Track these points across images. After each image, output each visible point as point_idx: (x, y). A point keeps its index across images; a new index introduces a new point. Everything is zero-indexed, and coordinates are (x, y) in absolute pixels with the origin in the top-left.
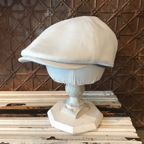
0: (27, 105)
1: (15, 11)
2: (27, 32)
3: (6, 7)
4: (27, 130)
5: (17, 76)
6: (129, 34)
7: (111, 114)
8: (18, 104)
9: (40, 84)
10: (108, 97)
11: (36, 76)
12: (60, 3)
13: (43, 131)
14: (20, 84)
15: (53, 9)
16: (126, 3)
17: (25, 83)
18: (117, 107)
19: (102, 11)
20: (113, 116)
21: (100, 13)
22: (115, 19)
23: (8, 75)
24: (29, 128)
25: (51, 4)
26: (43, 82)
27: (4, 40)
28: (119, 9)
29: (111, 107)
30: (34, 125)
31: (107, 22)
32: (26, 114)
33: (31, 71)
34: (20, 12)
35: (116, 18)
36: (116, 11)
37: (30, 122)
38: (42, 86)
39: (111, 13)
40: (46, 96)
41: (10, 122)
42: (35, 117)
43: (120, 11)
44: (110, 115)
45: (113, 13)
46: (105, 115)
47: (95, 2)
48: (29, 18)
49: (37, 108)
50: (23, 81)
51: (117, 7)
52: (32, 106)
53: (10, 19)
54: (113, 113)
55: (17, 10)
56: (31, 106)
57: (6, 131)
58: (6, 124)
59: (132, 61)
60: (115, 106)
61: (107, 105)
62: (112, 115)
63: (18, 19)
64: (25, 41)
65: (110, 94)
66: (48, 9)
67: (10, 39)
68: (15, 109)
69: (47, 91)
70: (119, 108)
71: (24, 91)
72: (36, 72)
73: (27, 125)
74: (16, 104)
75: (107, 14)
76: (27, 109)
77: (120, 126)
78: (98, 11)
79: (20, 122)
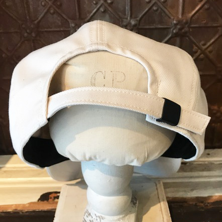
2: (73, 25)
27: (21, 45)
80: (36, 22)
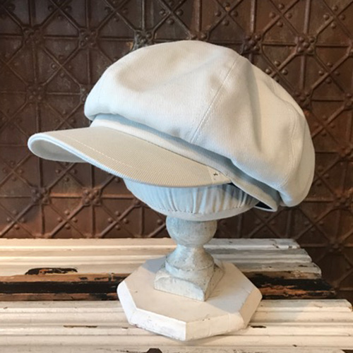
0: (81, 272)
1: (53, 36)
2: (84, 90)
3: (33, 25)
4: (86, 333)
5: (54, 201)
6: (335, 98)
7: (300, 292)
8: (56, 270)
9: (111, 222)
10: (284, 252)
11: (101, 200)
12: (166, 19)
13: (128, 335)
14: (61, 221)
15: (148, 33)
16: (327, 22)
17: (74, 219)
18: (310, 277)
19: (268, 40)
20: (303, 297)
21: (263, 45)
22: (300, 61)
23: (30, 197)
24: (90, 327)
25: (145, 20)
26: (119, 215)
27: (24, 108)
28: (309, 37)
29: (297, 277)
30: (101, 321)
31: (281, 67)
32: (79, 294)
33: (91, 188)
34: (66, 38)
35: (302, 58)
36: (303, 41)
37: (92, 314)
38: (117, 227)
39: (289, 46)
40: (129, 250)
41: (39, 313)
42: (103, 300)
43: (312, 42)
44: (296, 295)
45: (294, 46)
46: (284, 295)
47: (253, 20)
48: (88, 53)
49: (107, 280)
50: (68, 214)
51: (305, 31)
52: (94, 275)
53: (41, 56)
54: (305, 290)
56: (91, 275)
57: (27, 335)
58: (29, 318)
59: (342, 164)
60: (306, 273)
61: (285, 272)
62: (302, 295)
63: (60, 56)
64: (76, 112)
65: (290, 247)
66: (138, 33)
67: (39, 107)
68: (49, 282)
69: (129, 240)
70: (315, 278)
71: (71, 239)
72: (102, 189)
73: (85, 321)
74: (53, 269)
75: (281, 48)
76: (80, 280)
77: (325, 321)
78: (259, 39)
79: (65, 312)
80: (44, 84)
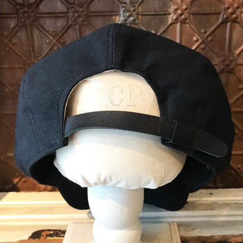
3: (26, 4)
8: (57, 233)
15: (133, 7)
21: (241, 13)
53: (36, 33)
55: (50, 12)
63: (53, 32)
66: (123, 7)
78: (238, 8)
80: (40, 58)
